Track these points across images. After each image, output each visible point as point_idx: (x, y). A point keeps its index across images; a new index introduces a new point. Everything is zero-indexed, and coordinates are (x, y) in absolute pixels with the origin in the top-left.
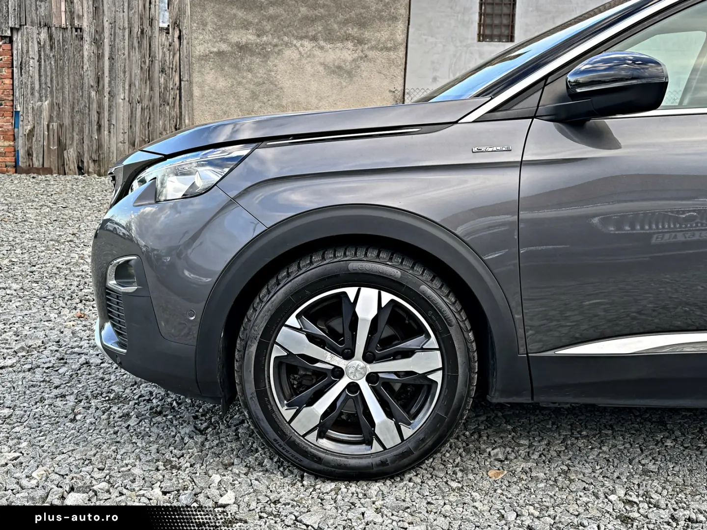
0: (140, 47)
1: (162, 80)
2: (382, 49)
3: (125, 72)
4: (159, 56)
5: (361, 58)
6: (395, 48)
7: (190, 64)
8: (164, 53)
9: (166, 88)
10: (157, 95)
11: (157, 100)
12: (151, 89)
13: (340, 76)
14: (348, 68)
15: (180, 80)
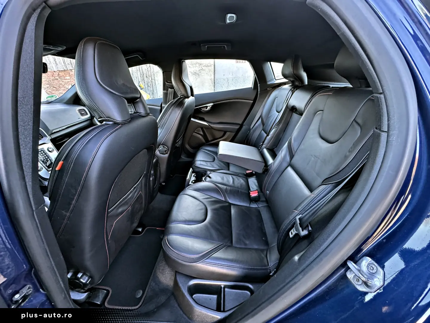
0: (139, 70)
1: (147, 80)
2: (207, 66)
3: (137, 78)
4: (145, 73)
5: (201, 69)
6: (211, 66)
7: (154, 74)
8: (146, 72)
9: (148, 82)
10: (146, 84)
11: (146, 86)
12: (144, 83)
13: (196, 75)
14: (198, 73)
15: (152, 79)
